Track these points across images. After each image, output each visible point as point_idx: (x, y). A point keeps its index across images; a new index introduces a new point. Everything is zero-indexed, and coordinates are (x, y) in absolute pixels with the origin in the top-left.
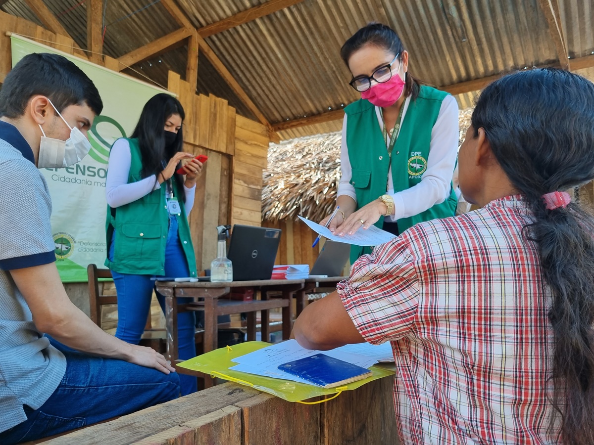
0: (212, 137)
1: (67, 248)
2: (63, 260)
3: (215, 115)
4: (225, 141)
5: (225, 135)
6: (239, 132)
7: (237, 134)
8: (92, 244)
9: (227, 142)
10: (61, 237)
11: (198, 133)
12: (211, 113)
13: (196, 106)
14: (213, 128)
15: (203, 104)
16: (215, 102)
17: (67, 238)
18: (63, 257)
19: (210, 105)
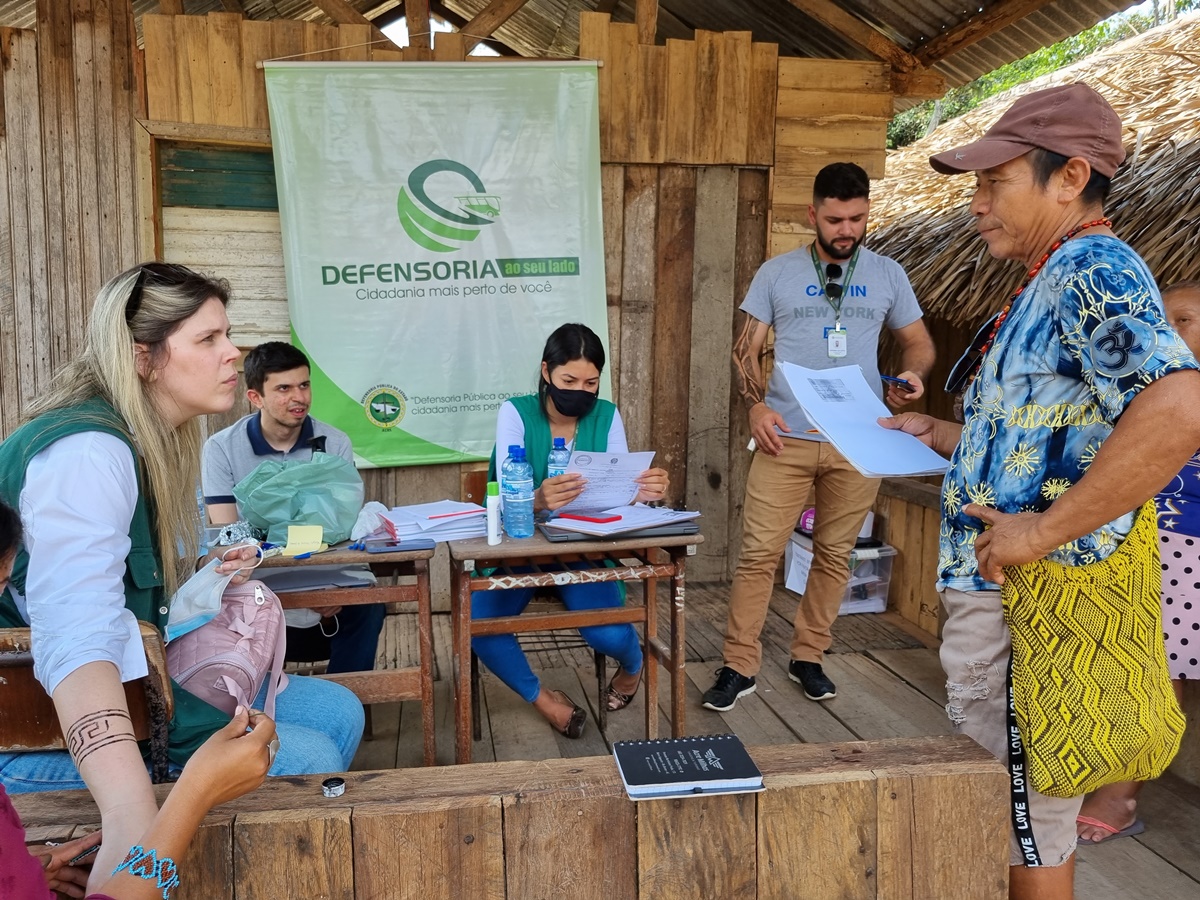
0: (703, 134)
1: (393, 410)
2: (389, 430)
3: (712, 79)
4: (743, 134)
5: (743, 120)
6: (788, 101)
7: (780, 110)
8: (435, 399)
9: (750, 137)
10: (381, 392)
11: (662, 134)
12: (699, 75)
13: (655, 73)
14: (706, 112)
15: (675, 61)
16: (711, 45)
17: (391, 393)
18: (389, 424)
19: (698, 58)
